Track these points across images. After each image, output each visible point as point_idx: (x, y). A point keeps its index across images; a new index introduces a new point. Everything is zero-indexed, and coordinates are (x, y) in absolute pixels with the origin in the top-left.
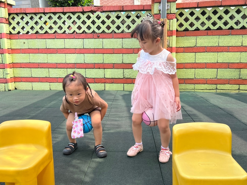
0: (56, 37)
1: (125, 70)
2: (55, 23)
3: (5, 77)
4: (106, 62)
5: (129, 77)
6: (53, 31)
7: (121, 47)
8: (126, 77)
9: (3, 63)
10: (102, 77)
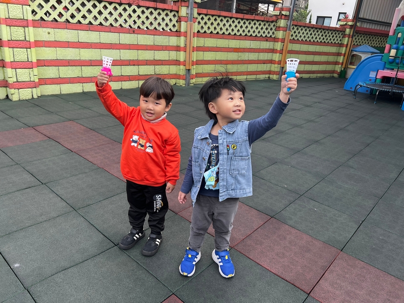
0: (91, 29)
1: (157, 67)
2: (89, 11)
3: (32, 80)
4: (140, 58)
5: (159, 73)
6: (87, 21)
7: (152, 44)
8: (157, 73)
9: (29, 61)
10: (136, 74)
